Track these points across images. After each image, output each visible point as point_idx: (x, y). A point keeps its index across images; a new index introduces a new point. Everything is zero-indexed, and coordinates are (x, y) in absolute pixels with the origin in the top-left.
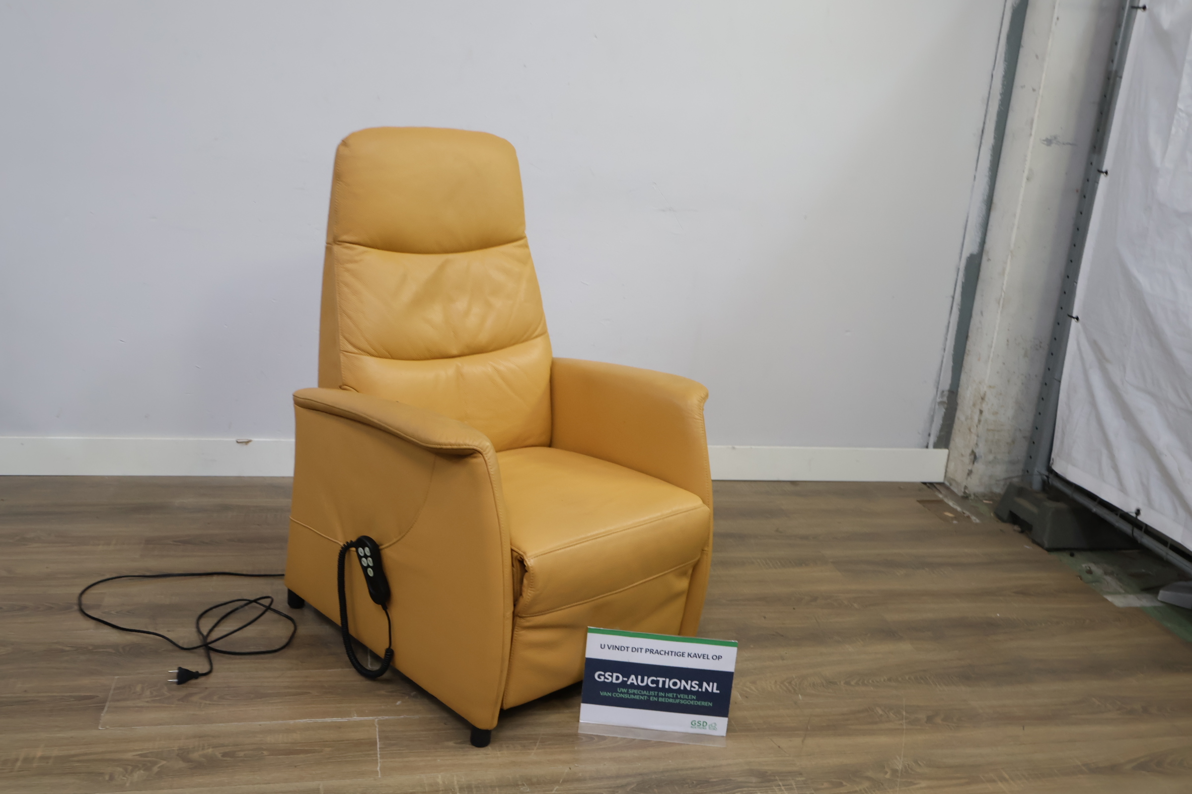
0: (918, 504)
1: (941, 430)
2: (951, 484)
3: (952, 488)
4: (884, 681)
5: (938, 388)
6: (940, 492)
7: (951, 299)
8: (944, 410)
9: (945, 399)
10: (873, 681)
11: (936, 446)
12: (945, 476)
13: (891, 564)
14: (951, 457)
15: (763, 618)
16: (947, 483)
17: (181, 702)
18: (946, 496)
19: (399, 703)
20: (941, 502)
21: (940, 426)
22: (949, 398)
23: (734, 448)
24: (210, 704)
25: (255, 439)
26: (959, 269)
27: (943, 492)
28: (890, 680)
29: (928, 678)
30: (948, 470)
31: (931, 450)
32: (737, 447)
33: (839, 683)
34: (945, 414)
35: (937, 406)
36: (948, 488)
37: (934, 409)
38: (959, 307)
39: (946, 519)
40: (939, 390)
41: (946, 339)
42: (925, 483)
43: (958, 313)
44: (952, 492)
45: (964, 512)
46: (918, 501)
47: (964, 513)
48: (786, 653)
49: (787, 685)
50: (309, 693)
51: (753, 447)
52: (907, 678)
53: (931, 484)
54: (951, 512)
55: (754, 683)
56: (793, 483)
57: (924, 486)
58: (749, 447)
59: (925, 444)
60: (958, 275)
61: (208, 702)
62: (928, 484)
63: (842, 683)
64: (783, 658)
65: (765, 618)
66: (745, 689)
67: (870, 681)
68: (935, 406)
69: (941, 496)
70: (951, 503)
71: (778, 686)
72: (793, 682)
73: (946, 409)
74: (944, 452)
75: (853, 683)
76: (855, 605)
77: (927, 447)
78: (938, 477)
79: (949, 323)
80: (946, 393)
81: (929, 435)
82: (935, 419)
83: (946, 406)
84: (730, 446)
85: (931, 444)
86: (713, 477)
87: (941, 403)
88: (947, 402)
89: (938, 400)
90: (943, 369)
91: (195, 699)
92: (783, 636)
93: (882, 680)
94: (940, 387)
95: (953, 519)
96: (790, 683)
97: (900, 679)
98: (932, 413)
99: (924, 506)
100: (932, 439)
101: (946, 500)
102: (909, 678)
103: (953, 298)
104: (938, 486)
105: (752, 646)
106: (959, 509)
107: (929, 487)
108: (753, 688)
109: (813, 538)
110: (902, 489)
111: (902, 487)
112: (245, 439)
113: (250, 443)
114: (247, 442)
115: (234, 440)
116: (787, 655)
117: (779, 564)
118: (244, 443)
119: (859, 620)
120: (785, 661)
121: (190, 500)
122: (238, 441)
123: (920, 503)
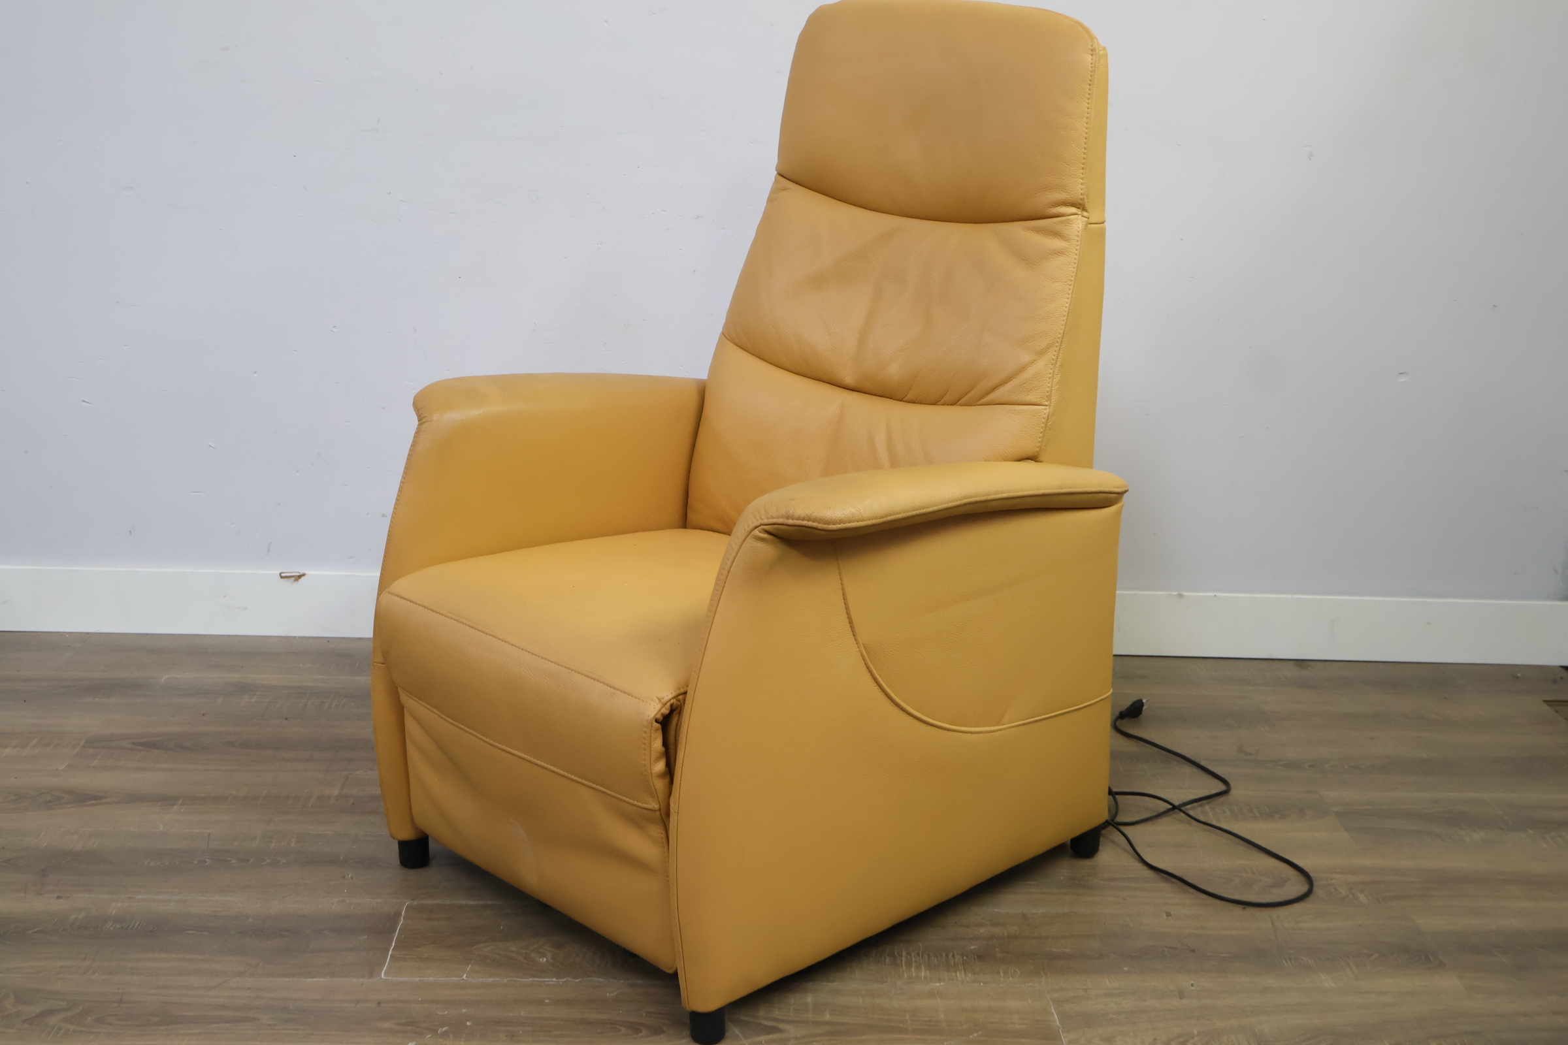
0: (1546, 708)
13: (1457, 819)
15: (1165, 917)
17: (27, 1025)
23: (1180, 596)
25: (313, 573)
32: (1185, 594)
46: (1545, 701)
48: (1192, 985)
50: (254, 1019)
51: (1217, 594)
56: (1300, 663)
57: (1564, 673)
58: (1212, 594)
61: (73, 1027)
64: (1182, 995)
65: (1168, 915)
72: (1189, 1043)
76: (1362, 897)
84: (1174, 593)
86: (1117, 650)
91: (53, 1020)
92: (1194, 951)
99: (1557, 712)
105: (1126, 969)
109: (1311, 766)
110: (1517, 677)
111: (1519, 675)
112: (295, 570)
113: (303, 578)
114: (300, 577)
115: (279, 572)
116: (1193, 988)
117: (1228, 813)
118: (293, 579)
119: (1360, 925)
120: (1185, 1001)
121: (187, 676)
122: (283, 575)
123: (1548, 705)
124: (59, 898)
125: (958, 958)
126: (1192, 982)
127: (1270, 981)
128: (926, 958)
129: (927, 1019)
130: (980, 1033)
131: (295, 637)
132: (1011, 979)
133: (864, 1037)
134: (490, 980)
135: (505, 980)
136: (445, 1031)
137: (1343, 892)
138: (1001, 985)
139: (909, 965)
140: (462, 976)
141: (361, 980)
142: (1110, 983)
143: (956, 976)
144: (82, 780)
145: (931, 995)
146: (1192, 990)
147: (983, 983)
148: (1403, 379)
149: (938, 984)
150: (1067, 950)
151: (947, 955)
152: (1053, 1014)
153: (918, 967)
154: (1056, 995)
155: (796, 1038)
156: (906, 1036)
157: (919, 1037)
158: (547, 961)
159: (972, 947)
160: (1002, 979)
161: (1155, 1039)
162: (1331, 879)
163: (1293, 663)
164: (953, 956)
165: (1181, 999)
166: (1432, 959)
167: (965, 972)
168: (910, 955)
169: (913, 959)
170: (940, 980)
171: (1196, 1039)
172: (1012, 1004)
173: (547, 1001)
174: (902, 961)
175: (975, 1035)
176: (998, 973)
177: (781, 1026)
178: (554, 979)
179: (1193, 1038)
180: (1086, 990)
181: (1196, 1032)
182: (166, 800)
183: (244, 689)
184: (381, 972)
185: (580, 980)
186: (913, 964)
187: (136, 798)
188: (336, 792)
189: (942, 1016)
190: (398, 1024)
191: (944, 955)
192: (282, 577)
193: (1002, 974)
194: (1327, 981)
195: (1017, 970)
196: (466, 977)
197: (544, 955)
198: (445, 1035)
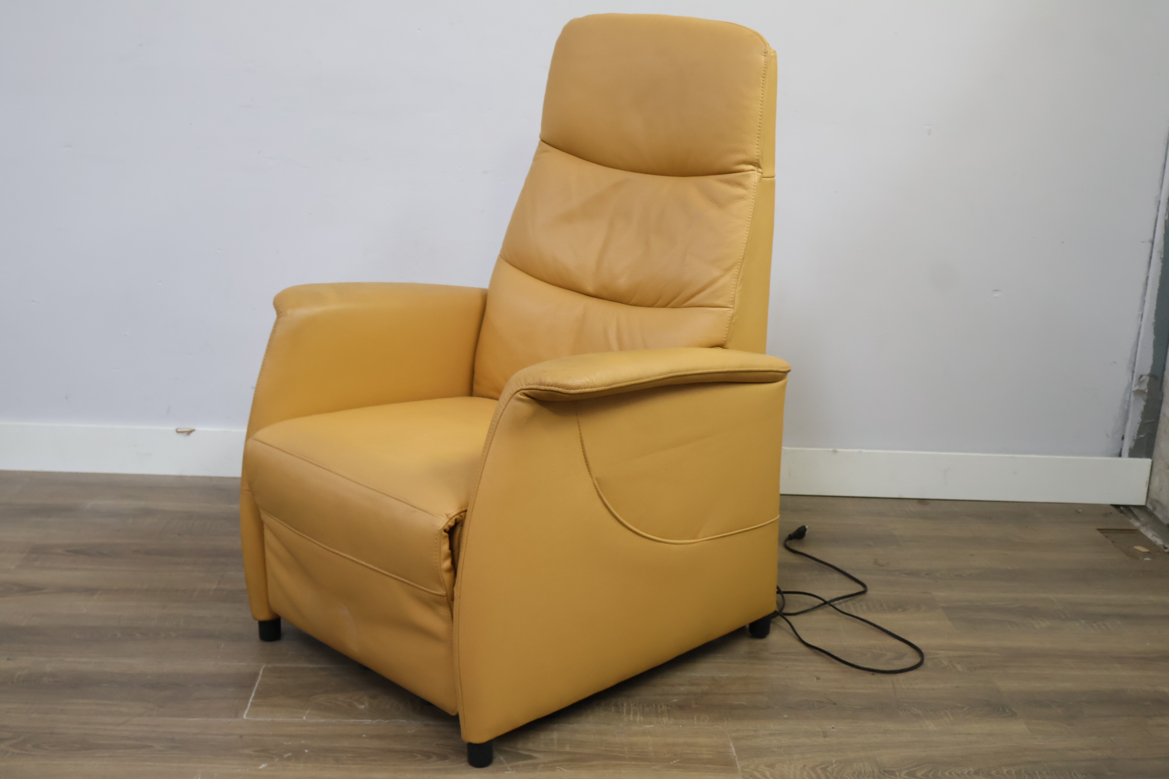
0: (1099, 534)
1: (1140, 431)
2: (1155, 509)
3: (1156, 513)
4: (969, 773)
5: (1133, 372)
6: (1137, 518)
7: (1150, 245)
8: (1144, 403)
9: (1144, 387)
10: (950, 773)
11: (1133, 454)
12: (1147, 497)
13: (1030, 612)
14: (1155, 470)
15: (816, 680)
16: (1150, 507)
18: (1144, 525)
19: (263, 766)
20: (1135, 531)
21: (1138, 426)
22: (1150, 384)
23: (835, 452)
24: (18, 754)
25: (199, 428)
26: (1159, 202)
27: (1142, 519)
28: (977, 773)
29: (1037, 772)
30: (1152, 488)
31: (1126, 460)
32: (839, 450)
33: (897, 774)
34: (1146, 407)
35: (1133, 398)
36: (1151, 514)
37: (1129, 401)
38: (1162, 256)
39: (1135, 556)
40: (1135, 374)
41: (1144, 302)
42: (1117, 507)
43: (1160, 264)
44: (1156, 519)
45: (1167, 546)
46: (1099, 530)
47: (1166, 548)
48: (833, 728)
49: (819, 771)
50: (150, 747)
51: (864, 451)
52: (1005, 771)
53: (1127, 507)
54: (1145, 546)
55: (771, 766)
56: (921, 501)
57: (1113, 510)
59: (1118, 451)
60: (1158, 210)
61: (16, 751)
62: (1122, 508)
63: (904, 773)
64: (825, 735)
65: (818, 678)
66: (756, 774)
67: (947, 773)
68: (1130, 397)
69: (1137, 524)
70: (1150, 535)
71: (805, 773)
72: (829, 769)
73: (1147, 401)
74: (1147, 462)
75: (919, 774)
76: (959, 667)
77: (1120, 455)
78: (1138, 498)
79: (1147, 278)
80: (1147, 379)
81: (1123, 438)
82: (1131, 415)
83: (1146, 397)
84: (831, 449)
85: (1125, 452)
87: (1138, 393)
88: (1147, 391)
89: (1134, 388)
90: (1140, 344)
92: (835, 704)
93: (966, 772)
94: (1136, 370)
95: (1145, 554)
96: (824, 769)
97: (993, 772)
98: (1126, 407)
99: (1106, 537)
100: (1127, 444)
101: (1143, 530)
102: (1008, 772)
103: (1153, 243)
104: (1135, 511)
105: (785, 716)
106: (1159, 542)
107: (1122, 512)
108: (768, 774)
109: (927, 574)
110: (1079, 513)
111: (1080, 511)
112: (187, 427)
113: (193, 434)
114: (189, 432)
115: (173, 428)
116: (833, 730)
117: (865, 607)
118: (185, 434)
119: (957, 687)
120: (827, 739)
121: (107, 503)
122: (179, 430)
123: (1102, 533)
124: (8, 659)
125: (664, 708)
126: (833, 726)
127: (890, 726)
128: (641, 708)
129: (640, 750)
130: (678, 760)
131: (186, 477)
132: (702, 723)
133: (593, 763)
134: (323, 720)
135: (334, 721)
136: (289, 756)
137: (945, 663)
138: (695, 727)
139: (628, 713)
140: (302, 718)
141: (229, 720)
142: (773, 726)
143: (663, 721)
144: (28, 576)
145: (644, 733)
146: (833, 731)
147: (682, 726)
148: (997, 295)
149: (648, 726)
150: (744, 703)
151: (656, 706)
152: (731, 747)
153: (635, 714)
154: (734, 734)
155: (544, 763)
156: (624, 762)
157: (633, 763)
158: (365, 708)
159: (675, 700)
160: (696, 723)
161: (805, 766)
162: (937, 654)
163: (916, 500)
164: (661, 707)
165: (824, 737)
166: (1007, 711)
167: (669, 718)
168: (629, 706)
169: (632, 709)
170: (650, 723)
171: (834, 766)
172: (702, 740)
173: (364, 736)
174: (623, 709)
175: (675, 762)
176: (693, 718)
177: (535, 755)
178: (370, 721)
179: (832, 765)
180: (756, 731)
181: (834, 761)
182: (89, 591)
183: (147, 512)
184: (244, 713)
185: (388, 721)
186: (632, 712)
187: (68, 590)
188: (214, 586)
189: (651, 748)
190: (256, 751)
191: (654, 706)
192: (178, 432)
193: (695, 719)
194: (930, 725)
195: (707, 717)
196: (306, 718)
197: (362, 703)
198: (289, 759)
